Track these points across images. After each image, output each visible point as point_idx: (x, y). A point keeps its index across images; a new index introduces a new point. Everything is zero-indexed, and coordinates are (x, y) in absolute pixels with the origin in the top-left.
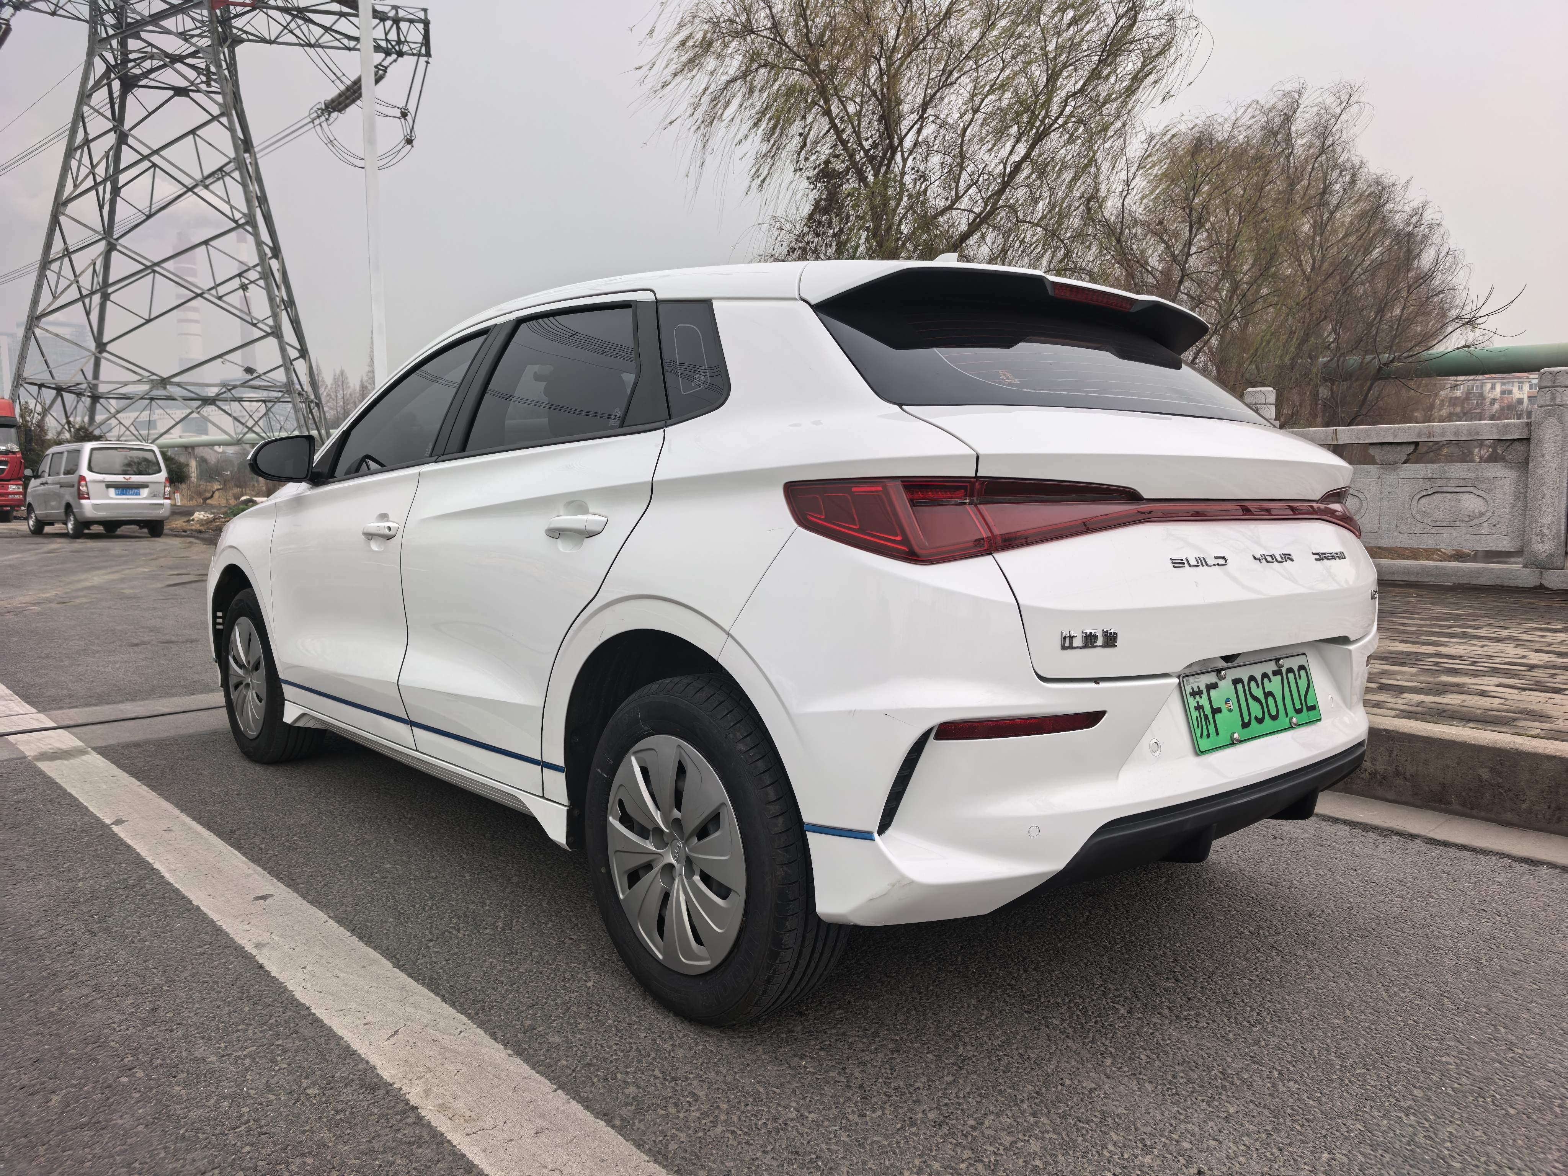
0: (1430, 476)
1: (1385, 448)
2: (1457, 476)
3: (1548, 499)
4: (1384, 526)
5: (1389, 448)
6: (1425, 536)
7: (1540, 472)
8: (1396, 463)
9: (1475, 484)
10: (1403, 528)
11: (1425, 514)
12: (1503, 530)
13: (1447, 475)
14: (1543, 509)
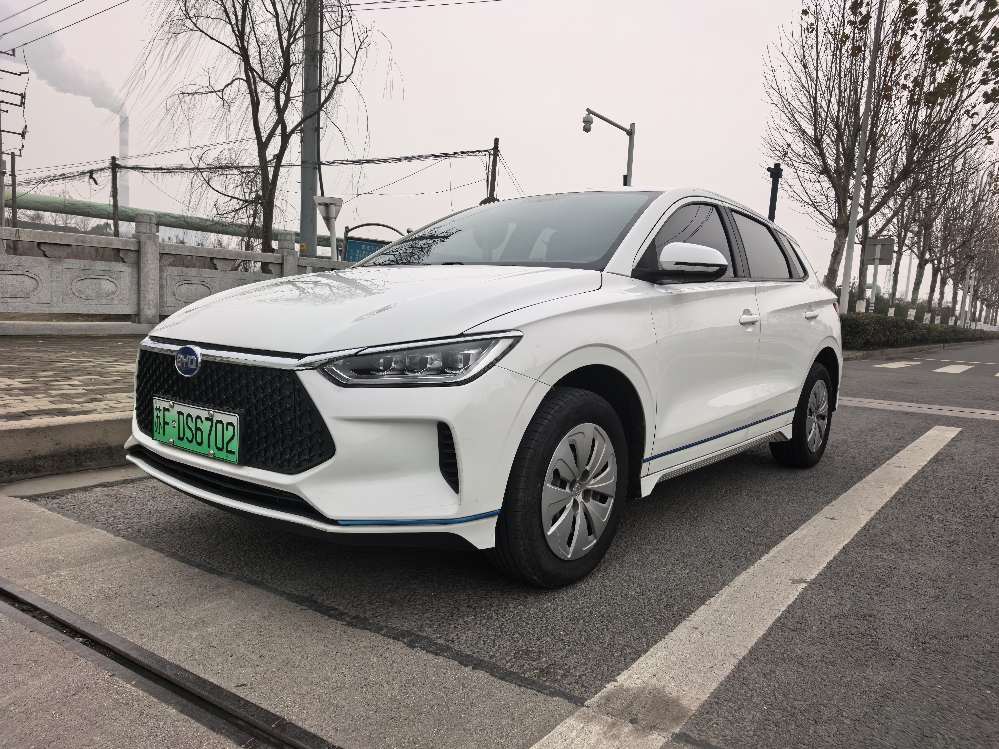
0: (82, 268)
1: (52, 246)
2: (99, 269)
3: (151, 286)
4: (55, 299)
5: (55, 247)
6: (82, 305)
7: (147, 270)
8: (60, 258)
9: (109, 275)
10: (67, 300)
11: (80, 291)
12: (126, 302)
13: (93, 268)
14: (149, 290)
